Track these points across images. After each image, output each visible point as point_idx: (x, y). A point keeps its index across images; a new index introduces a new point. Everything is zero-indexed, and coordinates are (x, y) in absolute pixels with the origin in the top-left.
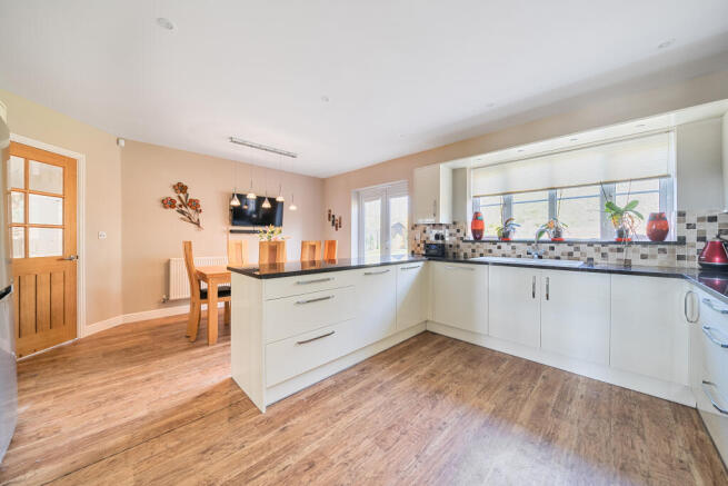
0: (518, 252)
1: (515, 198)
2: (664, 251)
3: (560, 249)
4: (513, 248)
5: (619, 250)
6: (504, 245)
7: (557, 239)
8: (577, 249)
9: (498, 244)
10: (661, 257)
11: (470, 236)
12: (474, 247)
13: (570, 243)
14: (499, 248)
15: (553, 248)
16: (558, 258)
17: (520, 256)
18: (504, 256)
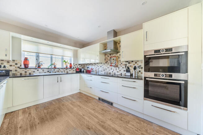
0: (45, 71)
1: (40, 55)
2: (72, 70)
3: (56, 70)
4: (43, 70)
5: (67, 70)
6: (40, 70)
7: (55, 68)
8: (59, 70)
9: (37, 69)
10: (72, 71)
11: (23, 66)
12: (26, 70)
13: (58, 69)
14: (38, 70)
15: (54, 70)
16: (56, 72)
17: (45, 73)
18: (40, 73)
